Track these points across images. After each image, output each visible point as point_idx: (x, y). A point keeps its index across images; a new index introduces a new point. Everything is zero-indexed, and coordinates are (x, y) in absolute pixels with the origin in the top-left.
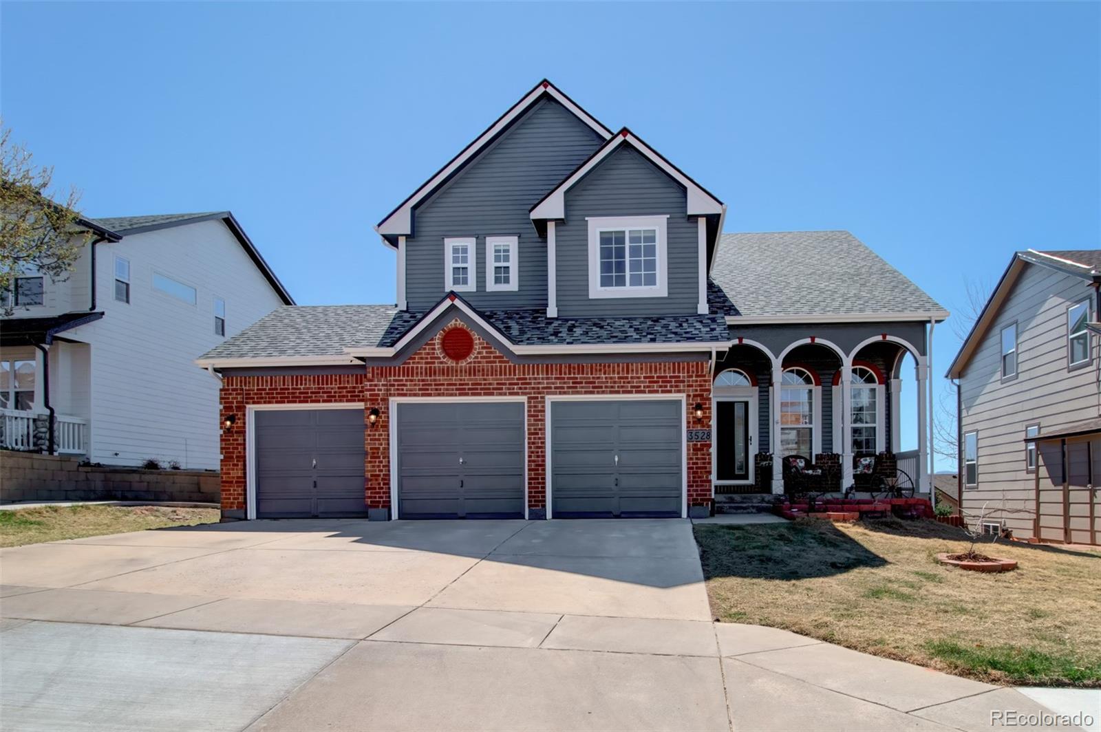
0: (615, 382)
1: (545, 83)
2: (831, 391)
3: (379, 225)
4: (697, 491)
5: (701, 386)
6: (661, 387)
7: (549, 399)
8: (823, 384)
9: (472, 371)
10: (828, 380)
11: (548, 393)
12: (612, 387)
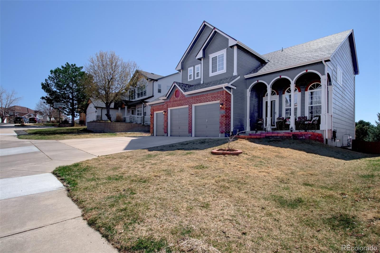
0: (205, 99)
1: (204, 22)
2: (305, 93)
3: (176, 68)
4: (221, 129)
5: (223, 98)
6: (214, 99)
7: (194, 105)
8: (302, 91)
9: (180, 100)
10: (303, 90)
11: (193, 104)
12: (204, 101)
